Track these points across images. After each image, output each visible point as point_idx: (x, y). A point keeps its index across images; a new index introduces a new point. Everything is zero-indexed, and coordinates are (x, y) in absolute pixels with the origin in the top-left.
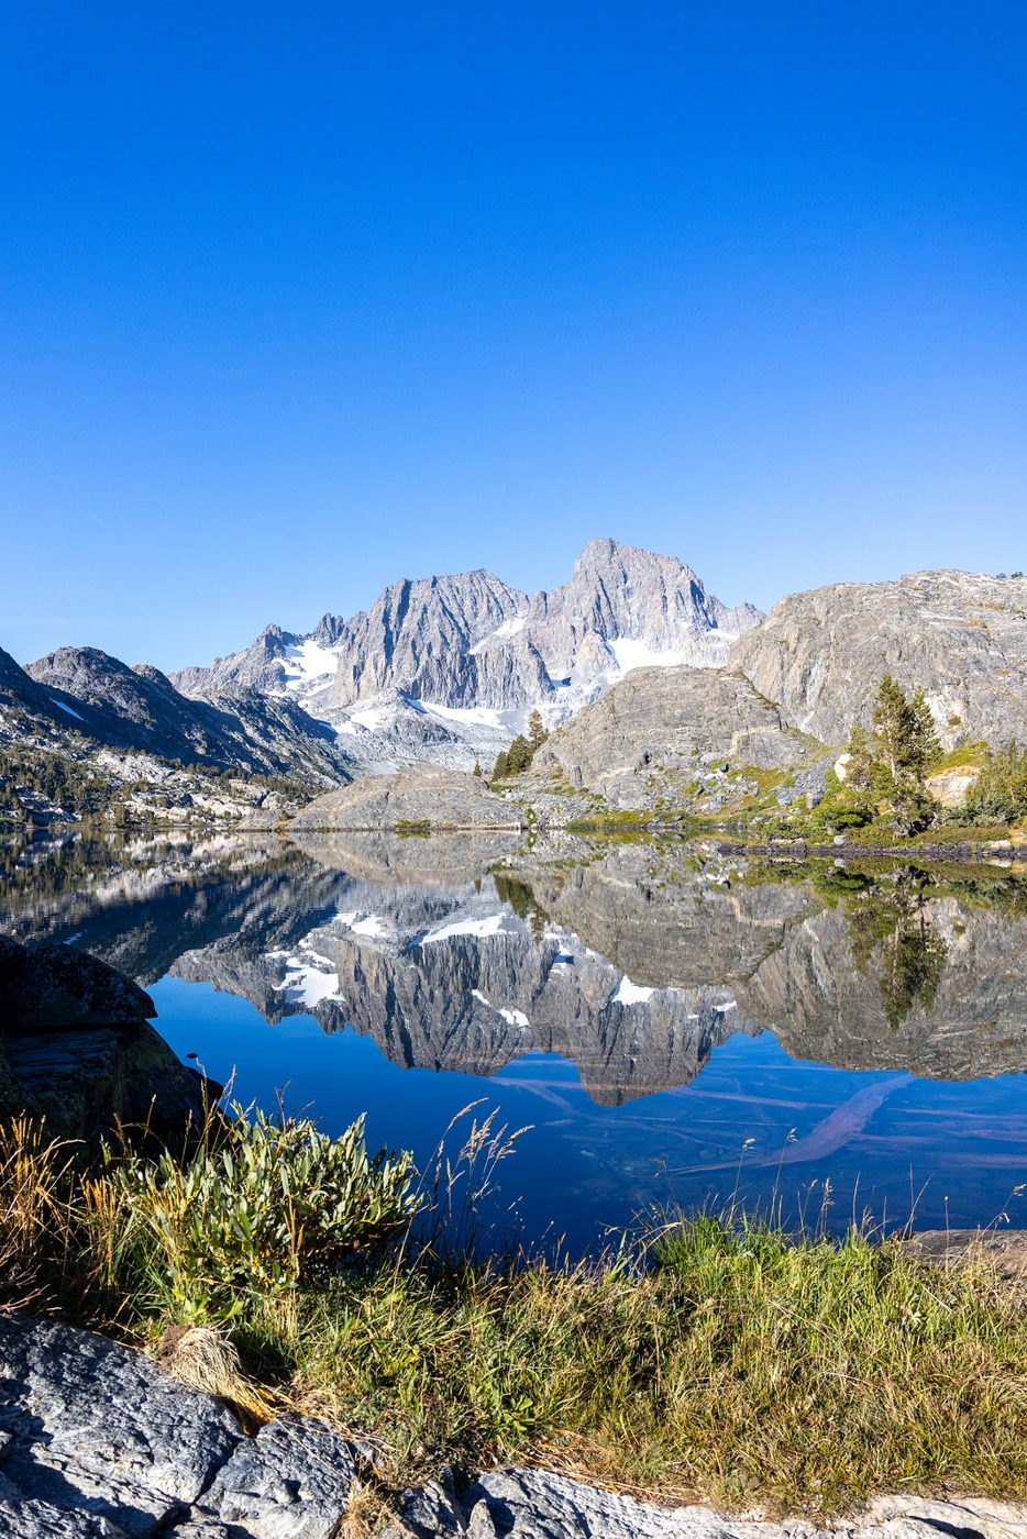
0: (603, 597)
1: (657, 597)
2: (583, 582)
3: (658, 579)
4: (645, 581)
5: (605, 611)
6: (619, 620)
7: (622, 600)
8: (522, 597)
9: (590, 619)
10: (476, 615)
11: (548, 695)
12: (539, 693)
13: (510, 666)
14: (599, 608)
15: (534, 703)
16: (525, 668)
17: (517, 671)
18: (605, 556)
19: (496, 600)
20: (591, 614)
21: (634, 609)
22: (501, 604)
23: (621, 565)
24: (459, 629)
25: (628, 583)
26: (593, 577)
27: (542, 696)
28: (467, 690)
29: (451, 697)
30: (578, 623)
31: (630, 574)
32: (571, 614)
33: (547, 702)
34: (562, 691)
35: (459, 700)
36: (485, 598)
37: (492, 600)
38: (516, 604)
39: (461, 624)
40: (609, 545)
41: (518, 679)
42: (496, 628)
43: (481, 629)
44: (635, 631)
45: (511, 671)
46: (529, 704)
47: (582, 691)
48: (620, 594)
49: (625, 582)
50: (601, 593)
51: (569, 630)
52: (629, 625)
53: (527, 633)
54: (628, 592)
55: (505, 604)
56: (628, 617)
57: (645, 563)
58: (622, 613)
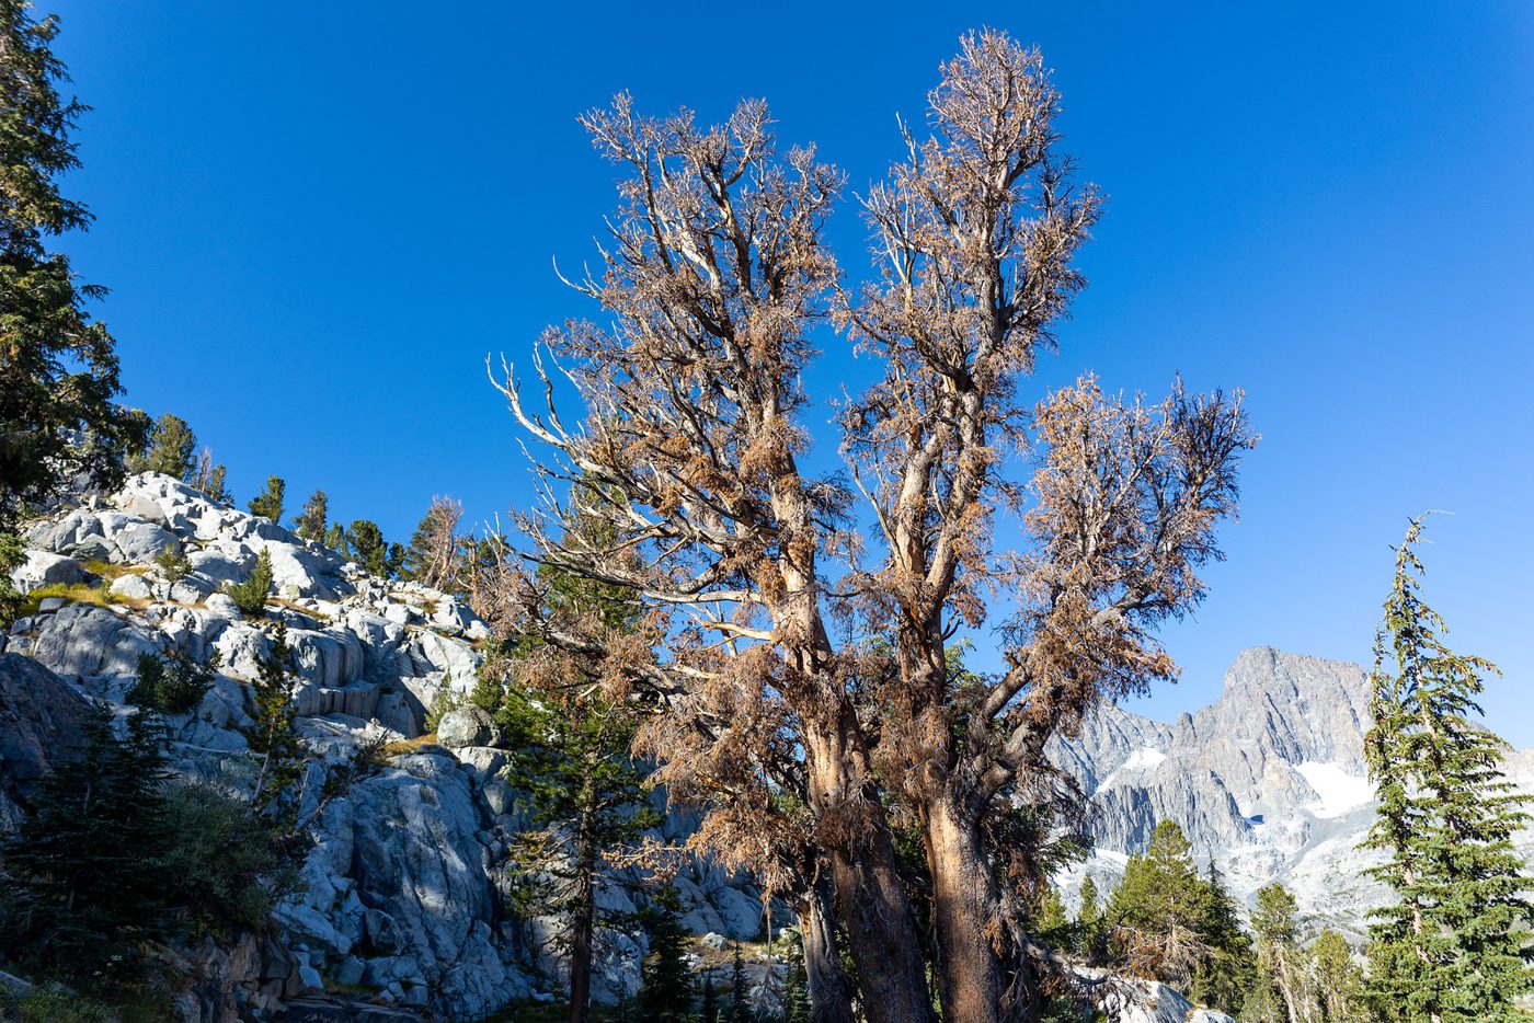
0: (1275, 714)
1: (1343, 709)
2: (1243, 699)
3: (1339, 689)
4: (1321, 692)
5: (1281, 730)
6: (1299, 740)
7: (1297, 717)
8: (1145, 723)
9: (1266, 740)
10: (1097, 746)
11: (1246, 835)
12: (1234, 833)
13: (1192, 800)
14: (1273, 727)
15: (1229, 846)
16: (1210, 802)
17: (1201, 806)
18: (1267, 666)
19: (1117, 727)
20: (1266, 734)
21: (1315, 725)
22: (1124, 733)
23: (1287, 675)
24: (1083, 763)
25: (1300, 696)
26: (1258, 692)
27: (1238, 836)
28: (1146, 832)
29: (1129, 841)
30: (1248, 745)
31: (1300, 686)
32: (1235, 737)
33: (1246, 844)
34: (1258, 829)
35: (1138, 845)
36: (1105, 727)
37: (1114, 728)
38: (1141, 731)
39: (1083, 757)
40: (1269, 653)
41: (1205, 816)
42: (1124, 760)
43: (1107, 762)
44: (1322, 753)
45: (1194, 807)
46: (1223, 847)
47: (1285, 829)
48: (1294, 709)
49: (1297, 695)
50: (1271, 709)
51: (1241, 757)
52: (1313, 745)
53: (1177, 763)
54: (1303, 706)
55: (1129, 732)
56: (1311, 736)
57: (1316, 671)
58: (1300, 731)
